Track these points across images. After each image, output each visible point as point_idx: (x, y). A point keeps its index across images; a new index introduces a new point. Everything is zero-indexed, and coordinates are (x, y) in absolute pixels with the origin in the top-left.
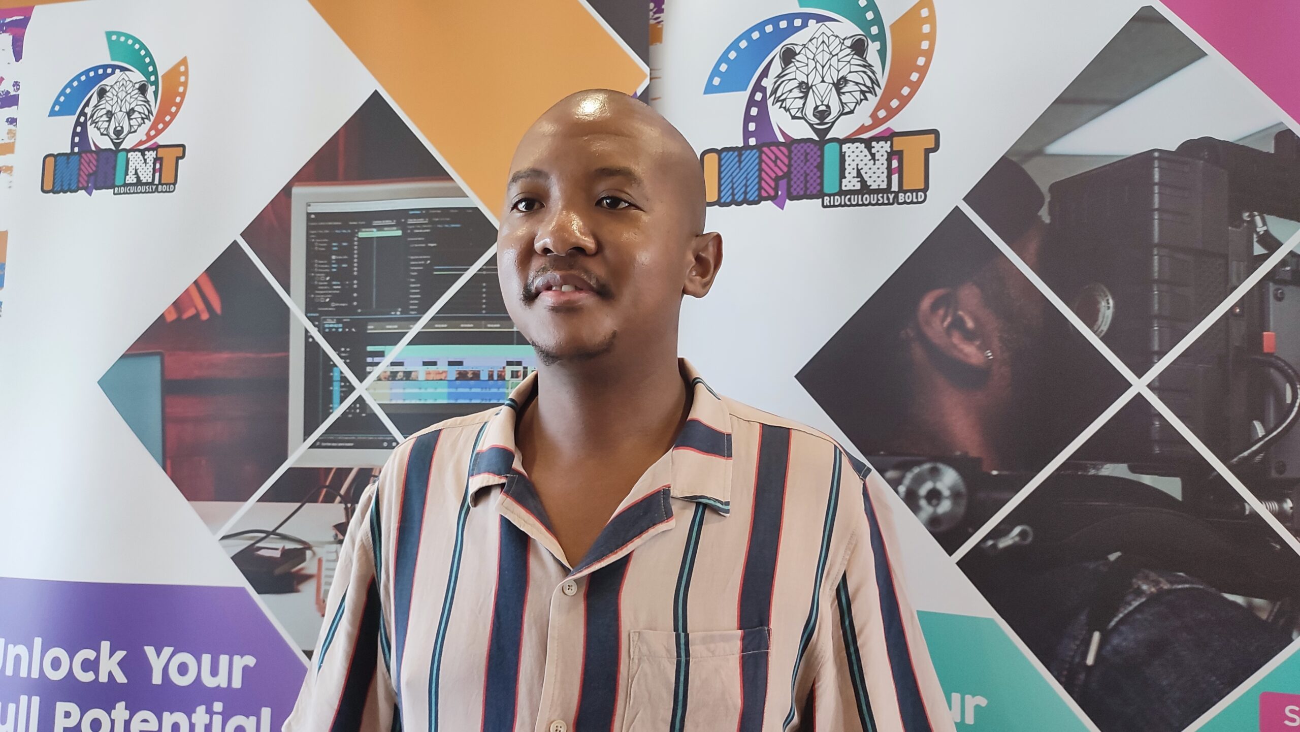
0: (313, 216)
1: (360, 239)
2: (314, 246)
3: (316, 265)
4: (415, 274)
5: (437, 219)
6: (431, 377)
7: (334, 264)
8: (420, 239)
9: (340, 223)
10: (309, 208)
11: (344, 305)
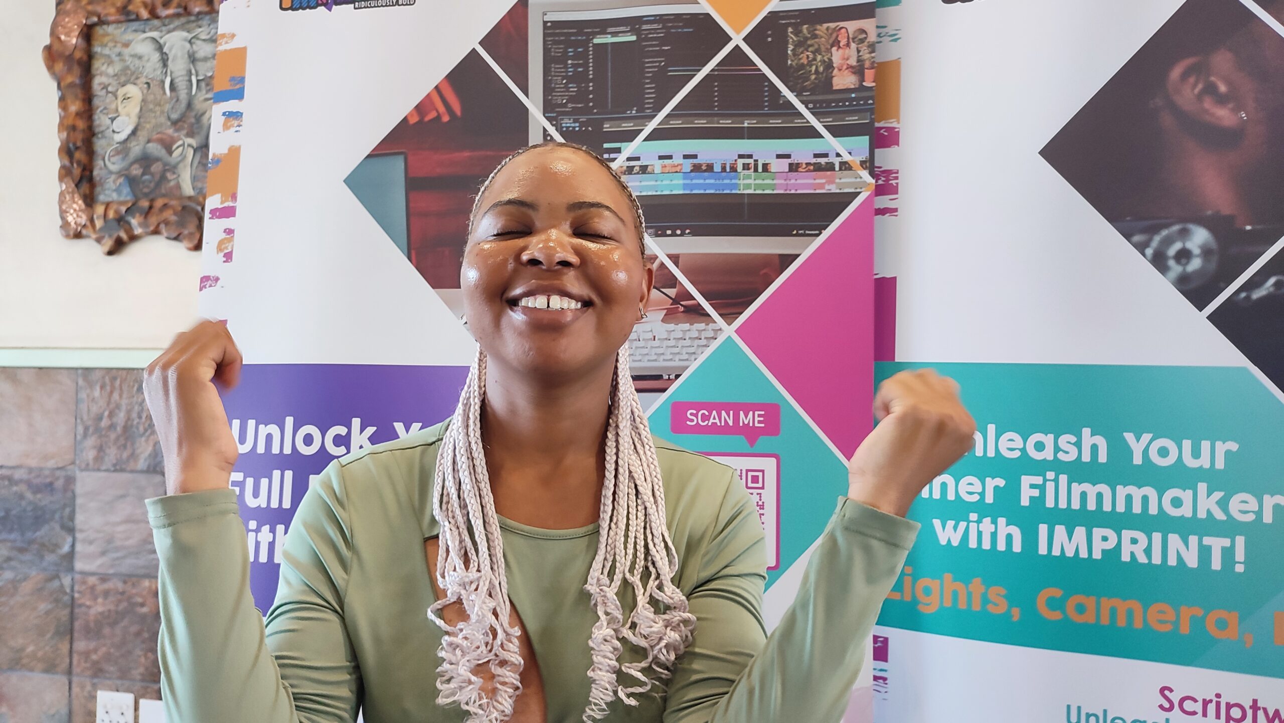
0: (549, 24)
1: (595, 45)
2: (550, 52)
3: (553, 69)
4: (650, 75)
5: (670, 25)
6: (667, 170)
7: (570, 68)
8: (654, 43)
9: (575, 31)
10: (545, 17)
11: (580, 106)
